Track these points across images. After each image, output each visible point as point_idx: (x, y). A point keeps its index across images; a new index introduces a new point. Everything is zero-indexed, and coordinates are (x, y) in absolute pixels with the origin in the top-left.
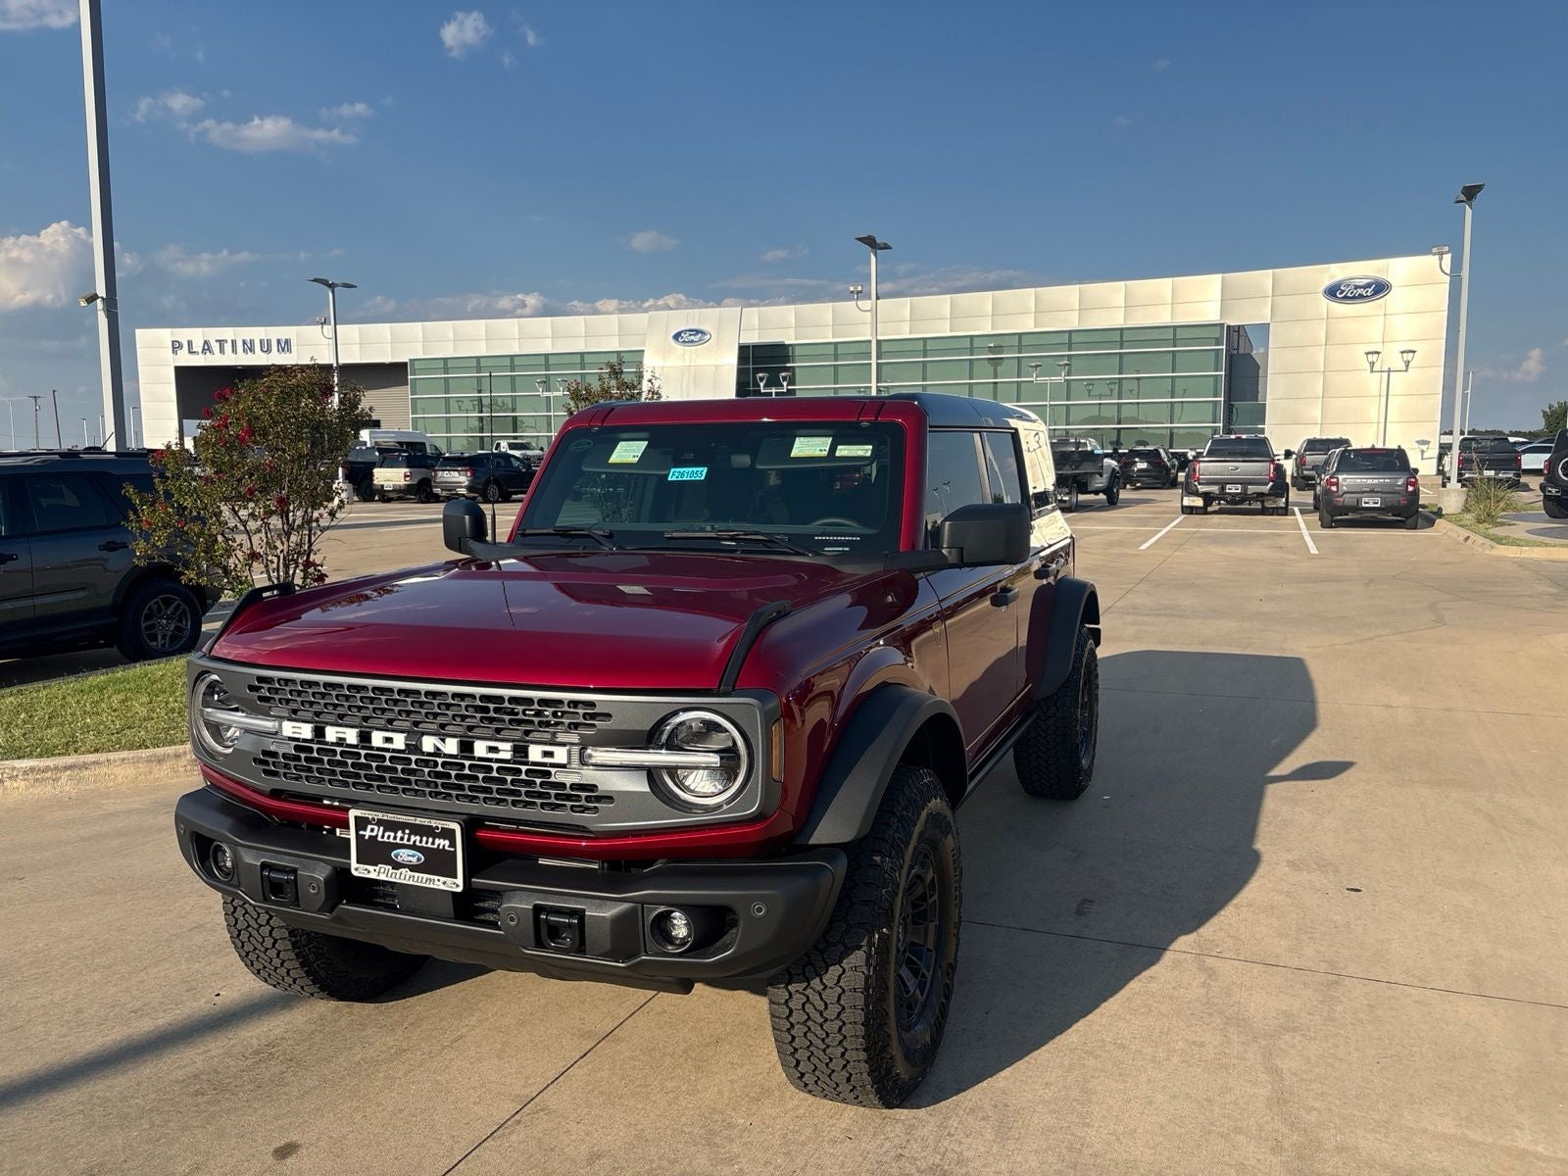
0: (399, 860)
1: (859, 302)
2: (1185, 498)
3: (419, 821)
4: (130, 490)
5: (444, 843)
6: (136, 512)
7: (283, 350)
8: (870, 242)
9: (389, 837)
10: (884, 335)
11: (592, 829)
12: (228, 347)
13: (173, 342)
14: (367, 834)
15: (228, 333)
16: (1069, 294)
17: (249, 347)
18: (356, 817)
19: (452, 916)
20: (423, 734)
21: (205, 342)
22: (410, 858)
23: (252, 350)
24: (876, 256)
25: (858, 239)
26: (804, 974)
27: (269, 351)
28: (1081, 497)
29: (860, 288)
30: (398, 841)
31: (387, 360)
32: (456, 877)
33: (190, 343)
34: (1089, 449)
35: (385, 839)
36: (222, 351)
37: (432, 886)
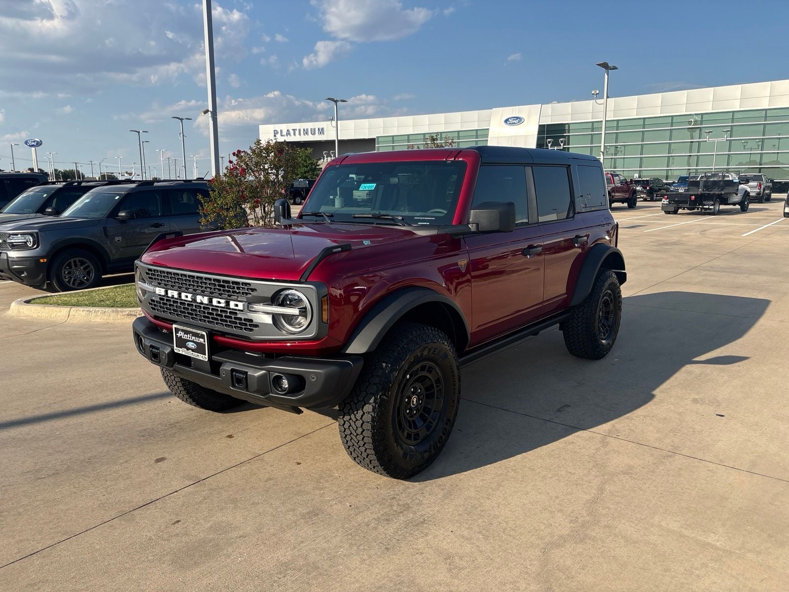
0: (189, 346)
1: (597, 100)
2: (786, 208)
3: (194, 331)
4: (200, 197)
5: (201, 340)
6: (202, 206)
7: (321, 133)
8: (605, 66)
9: (185, 337)
10: (610, 118)
11: (252, 338)
12: (297, 132)
13: (274, 131)
14: (179, 335)
15: (297, 126)
16: (708, 93)
17: (306, 132)
18: (175, 328)
19: (210, 372)
20: (198, 295)
21: (288, 130)
22: (192, 346)
23: (307, 133)
24: (608, 75)
25: (598, 65)
26: (349, 412)
27: (314, 134)
28: (722, 207)
29: (598, 92)
30: (188, 339)
31: (367, 137)
32: (205, 355)
33: (281, 131)
34: (731, 179)
35: (184, 338)
36: (294, 134)
37: (198, 358)
